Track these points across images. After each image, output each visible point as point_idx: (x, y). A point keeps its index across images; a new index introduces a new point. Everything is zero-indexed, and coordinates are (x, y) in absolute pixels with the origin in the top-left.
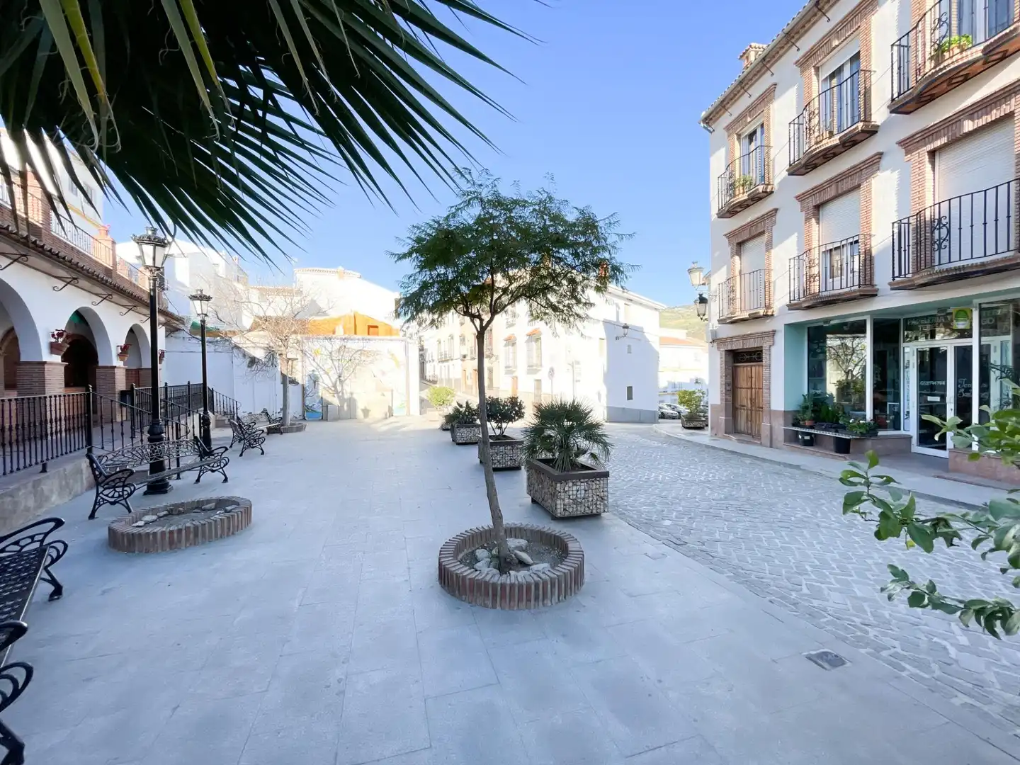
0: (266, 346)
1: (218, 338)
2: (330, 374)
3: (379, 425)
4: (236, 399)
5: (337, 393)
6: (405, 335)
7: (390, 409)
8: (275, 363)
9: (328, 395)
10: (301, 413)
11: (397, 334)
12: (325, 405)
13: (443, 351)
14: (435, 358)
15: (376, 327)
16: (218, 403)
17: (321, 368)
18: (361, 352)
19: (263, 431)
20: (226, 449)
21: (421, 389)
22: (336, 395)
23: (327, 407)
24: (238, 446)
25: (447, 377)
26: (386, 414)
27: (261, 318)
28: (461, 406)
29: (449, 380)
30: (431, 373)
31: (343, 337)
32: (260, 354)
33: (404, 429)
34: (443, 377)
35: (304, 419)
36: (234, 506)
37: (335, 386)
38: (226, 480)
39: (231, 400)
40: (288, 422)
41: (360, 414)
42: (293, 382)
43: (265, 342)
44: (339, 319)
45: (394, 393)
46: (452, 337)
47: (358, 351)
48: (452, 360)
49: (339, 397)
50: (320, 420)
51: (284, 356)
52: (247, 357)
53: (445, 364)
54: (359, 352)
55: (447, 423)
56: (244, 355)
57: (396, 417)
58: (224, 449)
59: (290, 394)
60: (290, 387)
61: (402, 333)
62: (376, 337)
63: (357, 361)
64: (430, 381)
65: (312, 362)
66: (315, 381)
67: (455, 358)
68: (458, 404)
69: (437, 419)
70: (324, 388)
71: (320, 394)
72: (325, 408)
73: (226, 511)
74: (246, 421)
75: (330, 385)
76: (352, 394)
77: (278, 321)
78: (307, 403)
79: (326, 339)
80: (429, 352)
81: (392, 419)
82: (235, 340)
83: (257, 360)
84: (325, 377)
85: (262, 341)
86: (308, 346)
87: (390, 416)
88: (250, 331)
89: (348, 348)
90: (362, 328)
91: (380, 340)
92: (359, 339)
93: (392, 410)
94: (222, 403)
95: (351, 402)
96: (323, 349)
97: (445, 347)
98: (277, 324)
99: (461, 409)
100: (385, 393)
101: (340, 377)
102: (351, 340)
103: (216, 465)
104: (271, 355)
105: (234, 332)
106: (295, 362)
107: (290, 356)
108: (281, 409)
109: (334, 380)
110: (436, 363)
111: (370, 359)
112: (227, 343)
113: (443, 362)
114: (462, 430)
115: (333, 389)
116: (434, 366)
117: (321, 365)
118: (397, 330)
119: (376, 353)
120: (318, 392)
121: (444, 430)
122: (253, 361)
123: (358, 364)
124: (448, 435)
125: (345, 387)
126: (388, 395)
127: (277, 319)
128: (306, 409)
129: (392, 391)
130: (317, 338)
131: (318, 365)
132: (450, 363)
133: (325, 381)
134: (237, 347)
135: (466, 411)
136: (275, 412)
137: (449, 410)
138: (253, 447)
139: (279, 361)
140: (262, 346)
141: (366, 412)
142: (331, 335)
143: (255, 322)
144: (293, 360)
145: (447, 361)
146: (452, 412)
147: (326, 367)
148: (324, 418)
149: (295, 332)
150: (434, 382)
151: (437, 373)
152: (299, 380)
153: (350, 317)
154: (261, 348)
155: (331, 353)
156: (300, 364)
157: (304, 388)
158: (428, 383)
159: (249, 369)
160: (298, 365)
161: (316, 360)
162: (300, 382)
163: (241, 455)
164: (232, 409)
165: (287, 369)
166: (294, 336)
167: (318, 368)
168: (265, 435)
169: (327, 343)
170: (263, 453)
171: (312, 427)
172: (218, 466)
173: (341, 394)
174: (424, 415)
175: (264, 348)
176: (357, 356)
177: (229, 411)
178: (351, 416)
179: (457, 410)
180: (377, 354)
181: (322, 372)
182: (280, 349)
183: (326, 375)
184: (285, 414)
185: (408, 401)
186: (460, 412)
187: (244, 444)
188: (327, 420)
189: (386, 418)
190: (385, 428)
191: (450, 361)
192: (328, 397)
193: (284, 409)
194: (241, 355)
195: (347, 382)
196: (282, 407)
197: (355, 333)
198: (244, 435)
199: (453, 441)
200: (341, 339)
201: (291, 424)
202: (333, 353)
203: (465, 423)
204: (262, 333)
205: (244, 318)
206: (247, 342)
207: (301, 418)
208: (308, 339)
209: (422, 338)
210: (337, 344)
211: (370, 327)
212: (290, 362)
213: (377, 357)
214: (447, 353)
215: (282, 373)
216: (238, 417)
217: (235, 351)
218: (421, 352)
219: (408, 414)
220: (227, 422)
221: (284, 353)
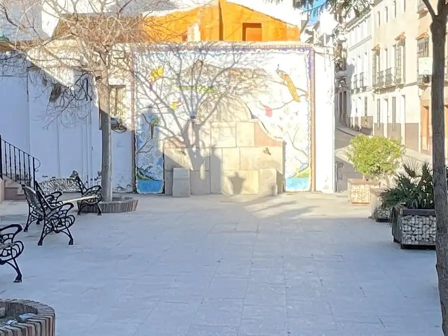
0: (78, 64)
1: (8, 53)
2: (176, 112)
3: (258, 206)
4: (32, 155)
5: (189, 146)
6: (311, 40)
7: (280, 178)
8: (90, 94)
9: (173, 151)
10: (130, 182)
11: (296, 38)
12: (169, 168)
13: (383, 68)
14: (369, 83)
15: (258, 25)
16: (8, 160)
17: (162, 101)
18: (230, 72)
19: (72, 206)
20: (20, 229)
21: (338, 144)
22: (186, 151)
23: (172, 171)
24: (36, 230)
25: (391, 121)
26: (273, 188)
27: (68, 16)
28: (412, 174)
29: (394, 127)
30: (361, 114)
31: (200, 45)
32: (67, 78)
33: (306, 215)
34: (384, 120)
35: (135, 191)
36: (31, 315)
37: (184, 133)
38: (19, 278)
39: (26, 156)
40: (110, 194)
41: (227, 185)
42: (118, 126)
43: (73, 58)
44: (193, 13)
45: (287, 146)
46: (401, 41)
47: (226, 70)
48: (401, 86)
49: (191, 154)
50: (159, 195)
51: (104, 81)
52: (48, 84)
53: (389, 95)
54: (226, 73)
55: (384, 206)
56: (45, 81)
57: (290, 193)
58: (17, 229)
59: (112, 146)
60: (114, 135)
61: (305, 37)
62: (258, 44)
63: (223, 90)
64: (357, 129)
65: (148, 90)
66: (152, 122)
67: (407, 82)
68: (407, 170)
69: (367, 200)
70: (168, 137)
71: (161, 148)
72: (167, 174)
73: (20, 321)
74: (47, 190)
75: (176, 130)
76: (213, 148)
77: (94, 20)
78: (139, 164)
79: (171, 49)
80: (357, 71)
81: (284, 197)
82: (33, 54)
83: (63, 89)
84: (169, 118)
85: (72, 55)
86: (142, 61)
87: (279, 193)
88: (53, 39)
89: (207, 66)
90: (232, 28)
91: (265, 48)
92: (225, 49)
93: (284, 179)
94: (13, 161)
95: (213, 163)
96: (166, 67)
97: (387, 62)
98: (93, 25)
99: (412, 180)
100: (271, 149)
101: (193, 117)
102: (214, 50)
103: (5, 253)
104: (85, 77)
105: (30, 42)
106: (121, 92)
107: (113, 81)
108: (99, 174)
109: (183, 123)
110: (369, 94)
111: (244, 85)
112: (21, 61)
113: (383, 91)
114: (413, 221)
115: (181, 139)
116: (366, 98)
117: (162, 97)
118: (295, 29)
119: (257, 73)
120: (158, 146)
121: (381, 220)
122: (58, 91)
123: (225, 95)
124: (386, 230)
125: (202, 136)
126: (277, 152)
127: (92, 18)
128: (138, 174)
129: (284, 144)
130: (157, 49)
131: (158, 97)
132: (397, 93)
133: (170, 125)
134: (33, 67)
135: (421, 183)
136: (90, 176)
137: (389, 182)
138: (57, 232)
139: (96, 91)
140: (72, 64)
141: (238, 182)
142: (179, 40)
143: (61, 24)
144: (118, 87)
145: (391, 89)
146: (393, 185)
147: (171, 99)
148: (166, 192)
149: (121, 39)
150: (367, 131)
151: (372, 112)
152: (128, 123)
153: (211, 9)
154: (69, 67)
155: (178, 75)
156: (129, 94)
157: (134, 138)
158: (353, 133)
159: (52, 104)
160: (126, 98)
161: (154, 88)
162: (129, 128)
163: (40, 243)
164: (27, 171)
165: (108, 103)
166: (119, 47)
167: (158, 102)
168: (75, 214)
169: (172, 57)
170: (71, 243)
171: (146, 204)
172: (8, 254)
173: (194, 149)
174: (343, 193)
175: (73, 68)
176: (222, 79)
177: (22, 173)
178: (212, 188)
179: (404, 181)
180: (258, 76)
181: (164, 110)
182: (98, 68)
183: (171, 115)
184: (104, 182)
185: (313, 164)
186: (411, 186)
187: (45, 225)
188: (171, 195)
189: (272, 195)
190: (270, 212)
191: (397, 90)
192: (174, 154)
193: (104, 173)
194: (40, 80)
195: (207, 126)
196: (100, 170)
197: (221, 38)
198: (44, 211)
199: (395, 240)
200: (196, 48)
201: (114, 199)
202: (182, 75)
203: (420, 207)
204: (70, 42)
205: (45, 17)
206: (49, 57)
207: (131, 189)
208: (141, 50)
209: (344, 45)
210: (189, 59)
211: (245, 26)
212: (113, 93)
213: (258, 81)
214: (393, 72)
215: (100, 110)
216: (35, 182)
217: (31, 73)
218: (341, 73)
219: (313, 189)
220: (20, 191)
221: (103, 74)
